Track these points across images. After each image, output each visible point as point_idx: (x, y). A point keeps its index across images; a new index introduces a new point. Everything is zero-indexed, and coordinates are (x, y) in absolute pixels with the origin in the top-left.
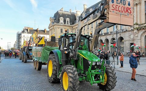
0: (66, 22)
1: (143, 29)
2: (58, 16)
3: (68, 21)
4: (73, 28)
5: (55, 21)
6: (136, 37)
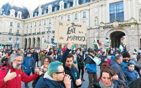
0: (17, 15)
1: (110, 27)
2: (8, 8)
3: (20, 15)
4: (25, 22)
5: (4, 12)
6: (102, 34)
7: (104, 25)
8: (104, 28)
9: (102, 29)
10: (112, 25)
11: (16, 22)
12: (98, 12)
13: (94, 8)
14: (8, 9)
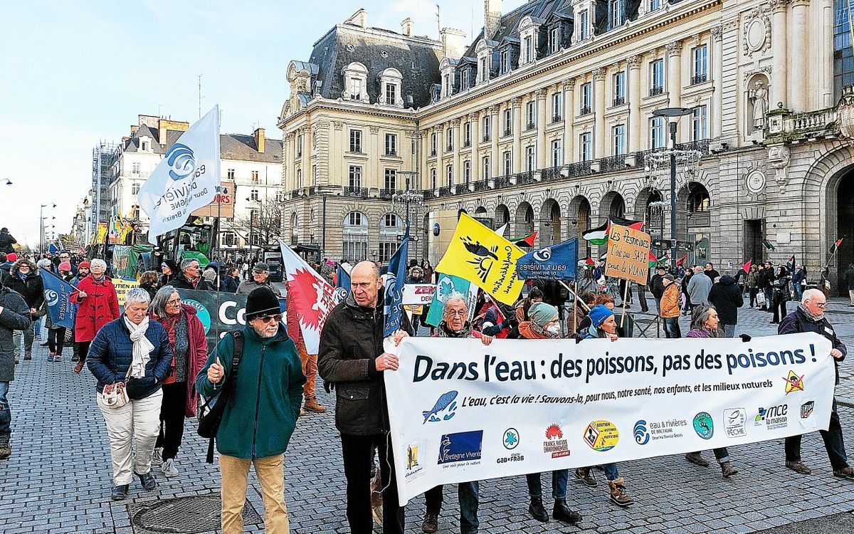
1: (821, 140)
2: (334, 56)
5: (319, 83)
6: (780, 183)
7: (789, 126)
8: (788, 144)
9: (776, 151)
10: (831, 126)
11: (375, 129)
12: (766, 43)
13: (743, 21)
14: (334, 63)
